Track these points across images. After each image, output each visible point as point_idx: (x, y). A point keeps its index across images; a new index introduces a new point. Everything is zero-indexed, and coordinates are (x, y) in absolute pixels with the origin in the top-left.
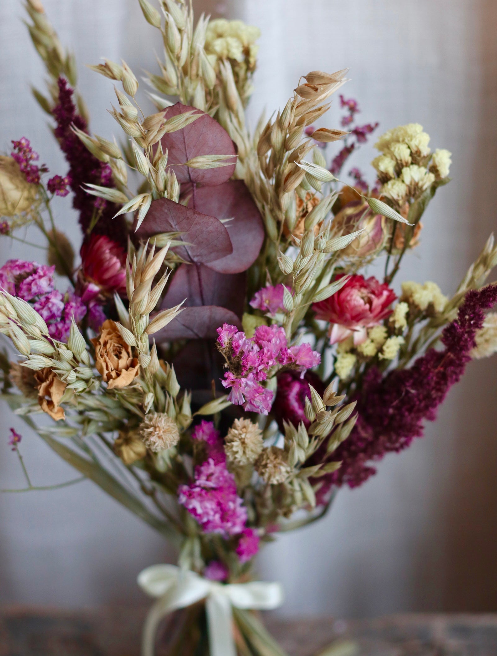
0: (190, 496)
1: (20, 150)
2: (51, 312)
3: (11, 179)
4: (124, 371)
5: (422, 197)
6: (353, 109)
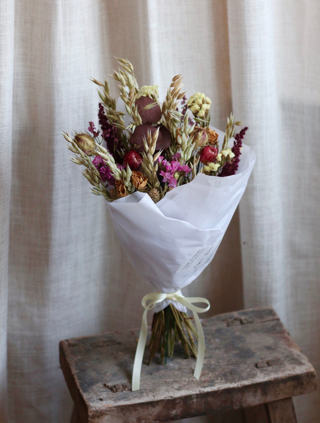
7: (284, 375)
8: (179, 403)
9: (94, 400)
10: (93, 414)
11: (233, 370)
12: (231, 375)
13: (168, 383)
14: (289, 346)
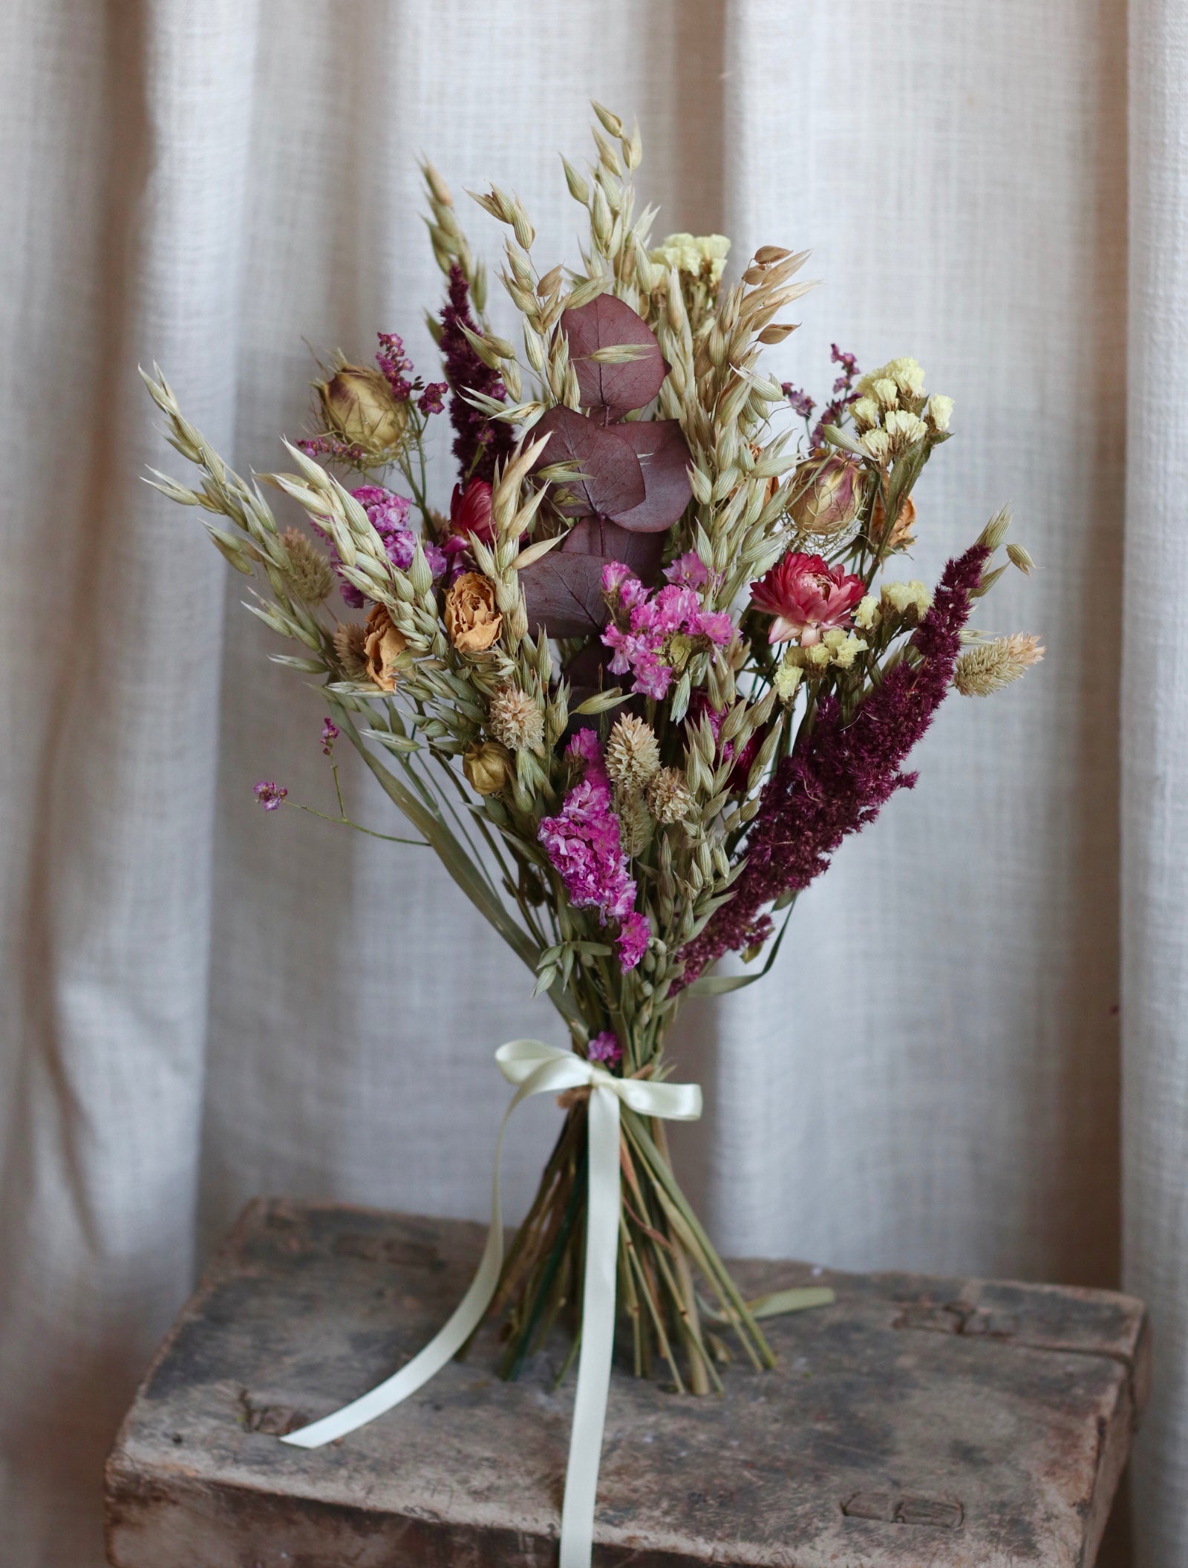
0: (552, 832)
1: (389, 349)
2: (398, 556)
3: (373, 394)
4: (479, 625)
5: (909, 454)
6: (850, 367)
8: (465, 1548)
9: (152, 1435)
10: (123, 1483)
11: (747, 1491)
12: (721, 1504)
13: (463, 1459)
14: (1052, 1470)
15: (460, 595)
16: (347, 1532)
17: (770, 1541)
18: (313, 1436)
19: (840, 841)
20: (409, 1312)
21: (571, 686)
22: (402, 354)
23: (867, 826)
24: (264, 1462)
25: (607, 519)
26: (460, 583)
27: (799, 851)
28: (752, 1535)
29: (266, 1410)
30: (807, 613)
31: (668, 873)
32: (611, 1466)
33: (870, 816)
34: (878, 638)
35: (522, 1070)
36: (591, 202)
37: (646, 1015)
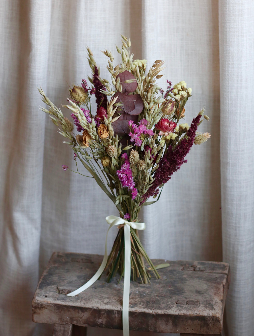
0: (119, 173)
1: (84, 82)
3: (81, 91)
4: (105, 133)
5: (184, 99)
6: (170, 84)
7: (193, 314)
8: (104, 314)
9: (41, 296)
10: (36, 305)
11: (157, 300)
12: (153, 303)
13: (102, 297)
14: (215, 294)
15: (101, 128)
16: (80, 312)
17: (163, 309)
18: (73, 294)
19: (173, 174)
20: (88, 271)
21: (122, 145)
22: (86, 83)
23: (178, 170)
24: (63, 299)
25: (127, 113)
26: (100, 126)
27: (165, 175)
28: (159, 308)
29: (62, 290)
30: (166, 130)
31: (141, 180)
32: (131, 297)
33: (179, 168)
34: (179, 134)
35: (111, 221)
36: (122, 54)
37: (136, 209)
